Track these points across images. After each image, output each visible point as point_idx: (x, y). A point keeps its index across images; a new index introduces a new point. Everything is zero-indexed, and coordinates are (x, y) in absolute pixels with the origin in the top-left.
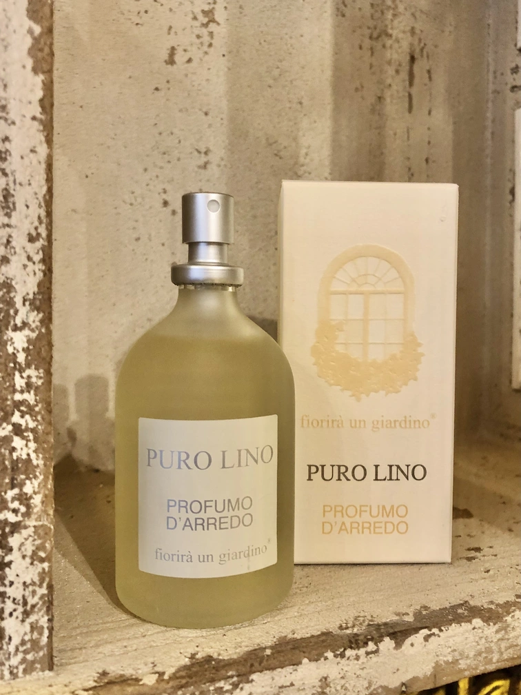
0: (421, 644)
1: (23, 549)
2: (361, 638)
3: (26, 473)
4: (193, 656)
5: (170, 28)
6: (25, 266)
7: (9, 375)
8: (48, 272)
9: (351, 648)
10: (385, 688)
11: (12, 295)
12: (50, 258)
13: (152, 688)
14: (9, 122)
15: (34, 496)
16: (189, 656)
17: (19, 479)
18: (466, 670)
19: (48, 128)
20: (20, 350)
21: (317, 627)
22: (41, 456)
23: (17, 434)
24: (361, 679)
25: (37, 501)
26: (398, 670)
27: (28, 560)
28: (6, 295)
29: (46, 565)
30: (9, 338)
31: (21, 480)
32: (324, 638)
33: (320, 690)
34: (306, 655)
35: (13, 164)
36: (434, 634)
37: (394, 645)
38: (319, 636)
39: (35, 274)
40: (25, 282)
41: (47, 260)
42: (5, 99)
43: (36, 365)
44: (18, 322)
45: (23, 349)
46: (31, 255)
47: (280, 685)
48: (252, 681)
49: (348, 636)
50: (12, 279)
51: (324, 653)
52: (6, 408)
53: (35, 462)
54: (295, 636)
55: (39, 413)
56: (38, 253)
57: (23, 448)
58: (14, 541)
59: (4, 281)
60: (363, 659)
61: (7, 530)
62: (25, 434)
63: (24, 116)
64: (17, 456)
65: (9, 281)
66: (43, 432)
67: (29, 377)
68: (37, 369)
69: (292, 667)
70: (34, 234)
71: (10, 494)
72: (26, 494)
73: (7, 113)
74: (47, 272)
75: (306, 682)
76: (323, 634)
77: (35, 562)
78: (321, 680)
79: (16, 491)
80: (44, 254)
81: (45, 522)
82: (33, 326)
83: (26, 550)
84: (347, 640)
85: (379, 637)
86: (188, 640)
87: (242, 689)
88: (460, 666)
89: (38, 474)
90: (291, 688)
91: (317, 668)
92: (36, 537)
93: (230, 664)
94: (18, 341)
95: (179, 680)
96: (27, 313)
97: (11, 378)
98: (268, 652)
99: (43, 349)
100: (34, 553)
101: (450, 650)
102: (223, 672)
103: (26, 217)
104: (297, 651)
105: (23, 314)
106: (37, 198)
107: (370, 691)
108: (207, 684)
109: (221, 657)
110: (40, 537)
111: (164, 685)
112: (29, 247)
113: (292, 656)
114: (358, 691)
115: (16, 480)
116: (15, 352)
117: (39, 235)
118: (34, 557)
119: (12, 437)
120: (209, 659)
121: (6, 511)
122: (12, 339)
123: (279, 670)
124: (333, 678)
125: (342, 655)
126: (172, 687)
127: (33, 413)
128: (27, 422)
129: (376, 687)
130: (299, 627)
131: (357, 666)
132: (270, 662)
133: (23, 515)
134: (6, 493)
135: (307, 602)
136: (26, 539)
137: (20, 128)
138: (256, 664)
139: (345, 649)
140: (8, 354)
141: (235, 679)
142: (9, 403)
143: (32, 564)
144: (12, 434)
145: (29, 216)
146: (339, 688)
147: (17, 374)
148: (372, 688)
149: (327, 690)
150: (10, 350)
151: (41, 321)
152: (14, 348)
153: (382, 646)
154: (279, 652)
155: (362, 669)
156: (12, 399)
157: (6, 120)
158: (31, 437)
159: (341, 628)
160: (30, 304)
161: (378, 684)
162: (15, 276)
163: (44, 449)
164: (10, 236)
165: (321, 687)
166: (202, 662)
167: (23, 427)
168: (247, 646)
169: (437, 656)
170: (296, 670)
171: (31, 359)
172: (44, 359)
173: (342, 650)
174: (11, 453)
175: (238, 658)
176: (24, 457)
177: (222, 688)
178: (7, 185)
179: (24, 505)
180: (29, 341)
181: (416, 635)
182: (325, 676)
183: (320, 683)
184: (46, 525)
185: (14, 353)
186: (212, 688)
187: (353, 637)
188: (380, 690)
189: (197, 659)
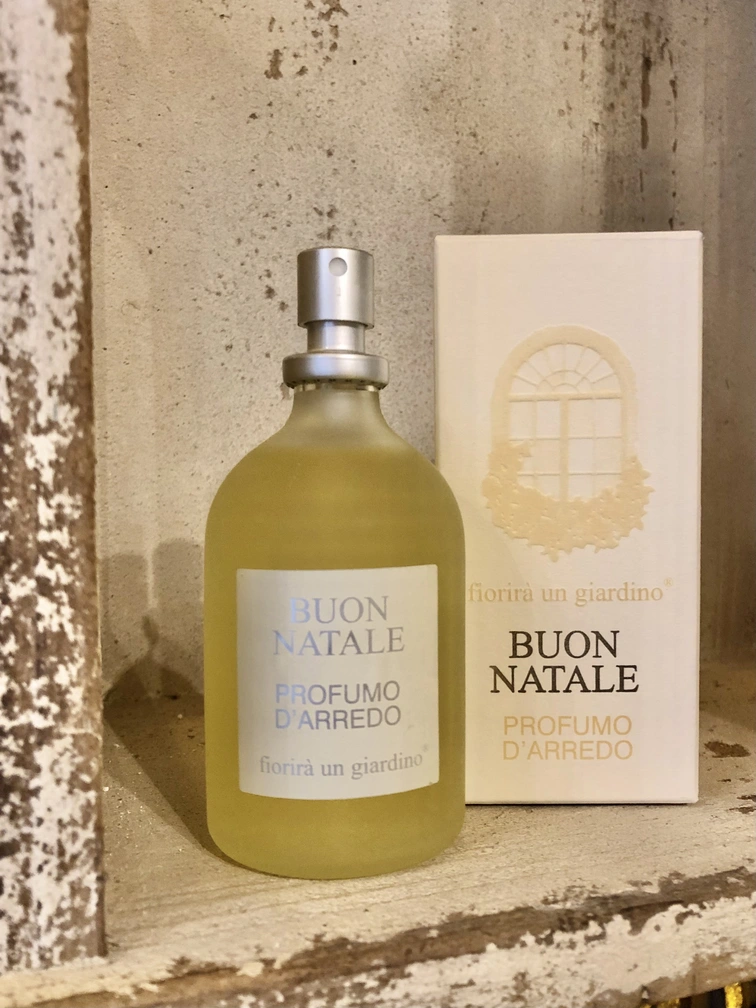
0: (672, 927)
1: (56, 768)
2: (578, 915)
3: (59, 653)
4: (318, 939)
5: (273, 20)
6: (50, 334)
7: (29, 502)
8: (86, 346)
9: (563, 930)
10: (616, 993)
11: (31, 378)
12: (89, 322)
13: (255, 980)
14: (21, 108)
15: (72, 689)
16: (312, 937)
17: (48, 663)
18: (742, 970)
19: (81, 119)
20: (46, 463)
21: (509, 900)
22: (80, 627)
23: (43, 594)
24: (578, 978)
25: (76, 696)
26: (636, 966)
27: (65, 786)
28: (23, 379)
29: (92, 795)
30: (29, 446)
31: (52, 663)
32: (519, 915)
33: (514, 993)
34: (493, 938)
35: (30, 173)
36: (691, 913)
37: (629, 928)
38: (511, 913)
39: (65, 346)
40: (50, 359)
41: (84, 324)
42: (14, 73)
43: (69, 488)
44: (42, 420)
45: (51, 464)
46: (60, 316)
47: (453, 982)
48: (409, 975)
49: (557, 912)
50: (30, 355)
51: (520, 935)
52: (25, 553)
53: (71, 637)
54: (475, 912)
55: (76, 561)
56: (69, 313)
57: (53, 616)
58: (43, 756)
59: (19, 358)
60: (581, 947)
61: (32, 739)
62: (57, 594)
63: (43, 100)
64: (45, 628)
65: (26, 358)
66: (84, 591)
67: (60, 506)
68: (72, 493)
69: (470, 956)
70: (63, 283)
71: (36, 685)
72: (59, 686)
73: (18, 95)
74: (84, 344)
75: (492, 980)
76: (518, 910)
77: (76, 790)
78: (516, 978)
79: (44, 681)
80: (79, 315)
81: (89, 729)
82: (65, 427)
83: (61, 770)
84: (556, 917)
85: (605, 915)
86: (311, 916)
87: (393, 987)
88: (732, 964)
89: (76, 655)
90: (470, 988)
91: (510, 959)
92: (76, 752)
93: (375, 949)
94: (42, 451)
95: (297, 970)
96: (56, 406)
97: (32, 507)
98: (434, 933)
99: (80, 465)
100: (74, 777)
101: (716, 938)
102: (364, 961)
103: (51, 257)
104: (478, 933)
105: (49, 407)
106: (67, 229)
107: (592, 997)
108: (341, 978)
109: (361, 940)
110: (81, 753)
111: (273, 978)
112: (56, 303)
113: (471, 940)
114: (575, 998)
115: (44, 663)
116: (38, 467)
117: (70, 286)
118: (74, 783)
119: (35, 597)
120: (342, 942)
121: (29, 712)
122: (32, 446)
123: (451, 960)
124: (536, 975)
125: (549, 941)
126: (287, 980)
127: (67, 561)
128: (58, 574)
129: (601, 991)
130: (480, 900)
131: (573, 959)
132: (436, 947)
133: (56, 718)
134: (28, 683)
135: (494, 867)
136: (61, 755)
137: (38, 119)
138: (416, 951)
139: (553, 932)
140: (27, 471)
141: (383, 972)
142: (30, 545)
143: (71, 792)
144: (35, 593)
145: (55, 255)
146: (544, 990)
147: (42, 501)
148: (596, 992)
149: (526, 993)
150: (30, 463)
151: (77, 420)
152: (37, 462)
153: (610, 928)
154: (451, 934)
155: (580, 963)
156: (35, 539)
157: (16, 105)
158: (65, 597)
159: (546, 901)
160: (60, 394)
161: (606, 987)
162: (35, 349)
163: (85, 617)
164: (26, 287)
165: (516, 988)
166: (331, 947)
167: (53, 583)
168: (400, 926)
169: (698, 946)
170: (477, 961)
171: (63, 478)
172: (82, 479)
173: (548, 932)
174: (34, 623)
175: (388, 941)
176: (55, 628)
177: (362, 985)
178: (21, 207)
179: (57, 703)
180: (59, 450)
181: (665, 913)
182: (522, 971)
183: (514, 983)
184: (91, 735)
185: (36, 470)
186: (347, 984)
187: (566, 914)
188: (608, 997)
189: (325, 943)
